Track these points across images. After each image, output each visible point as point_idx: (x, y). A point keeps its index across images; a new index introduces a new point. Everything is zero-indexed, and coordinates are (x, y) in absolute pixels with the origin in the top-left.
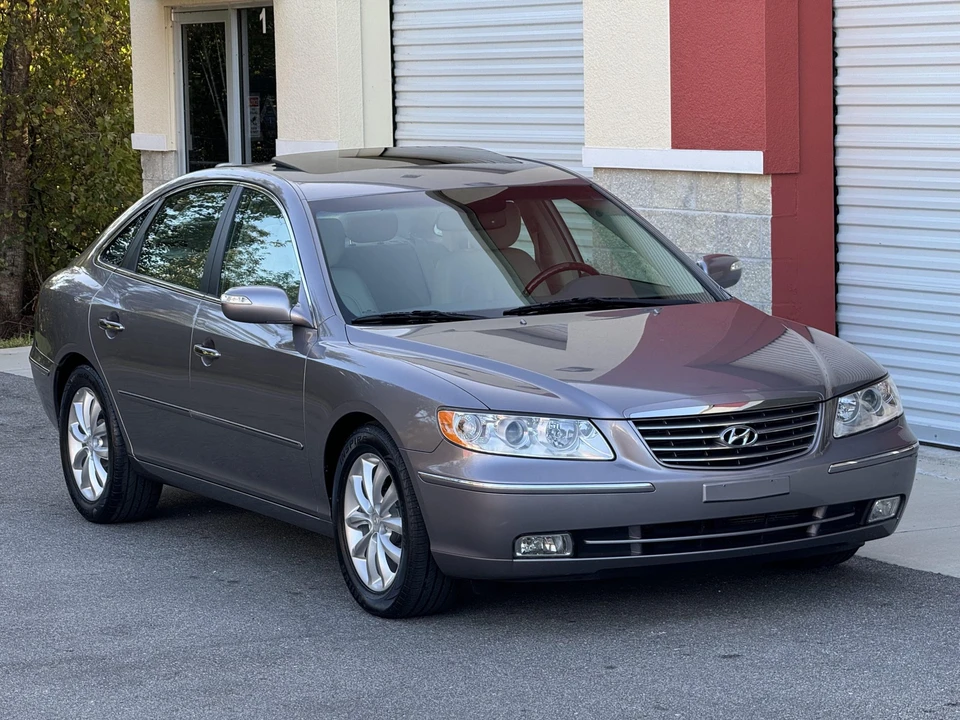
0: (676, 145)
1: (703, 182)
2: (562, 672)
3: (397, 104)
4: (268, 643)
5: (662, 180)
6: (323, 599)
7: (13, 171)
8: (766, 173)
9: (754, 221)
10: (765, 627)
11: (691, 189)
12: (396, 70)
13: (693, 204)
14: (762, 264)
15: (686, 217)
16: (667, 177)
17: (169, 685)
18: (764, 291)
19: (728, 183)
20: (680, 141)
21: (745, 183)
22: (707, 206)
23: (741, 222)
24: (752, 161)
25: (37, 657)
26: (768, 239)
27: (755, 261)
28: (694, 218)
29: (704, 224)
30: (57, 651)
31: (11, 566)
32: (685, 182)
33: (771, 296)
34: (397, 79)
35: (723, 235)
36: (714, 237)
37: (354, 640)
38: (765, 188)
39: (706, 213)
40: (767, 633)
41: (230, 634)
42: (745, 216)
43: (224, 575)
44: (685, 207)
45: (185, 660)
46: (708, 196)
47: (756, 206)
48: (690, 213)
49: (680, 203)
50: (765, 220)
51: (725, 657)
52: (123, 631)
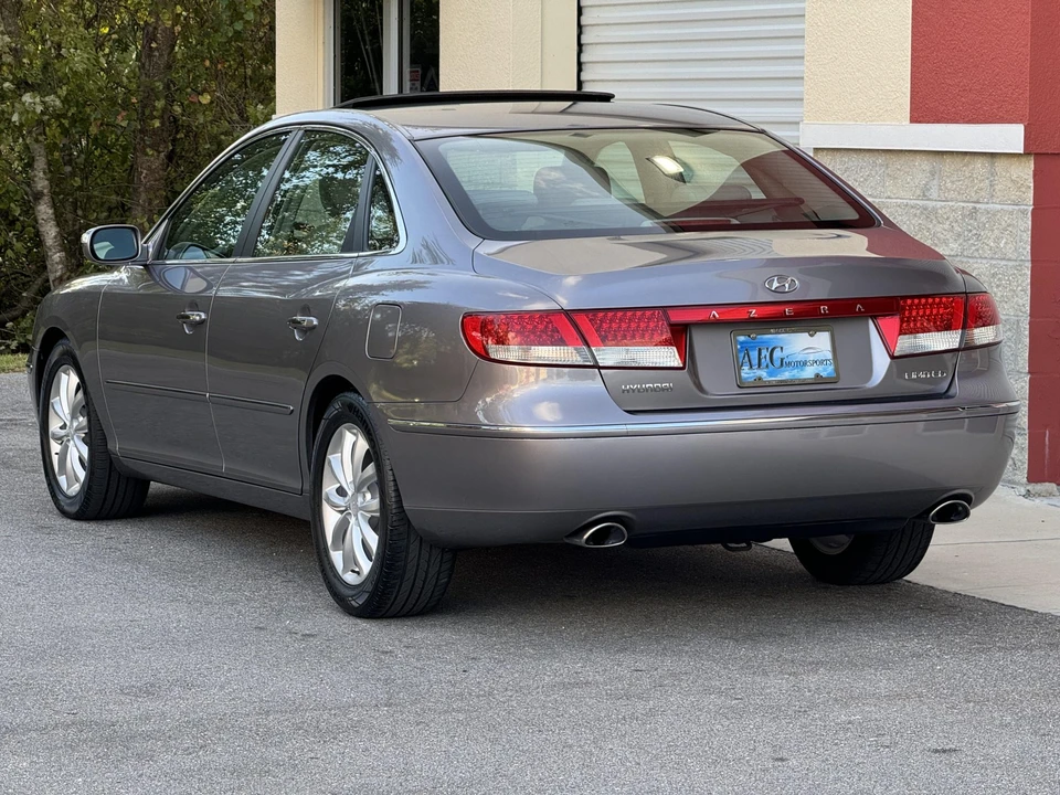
0: (914, 120)
1: (948, 165)
2: (715, 762)
3: (582, 78)
4: (333, 712)
5: (897, 163)
6: (418, 660)
7: (149, 168)
8: (1027, 153)
9: (1011, 213)
10: (995, 715)
11: (933, 174)
12: (583, 37)
13: (934, 193)
14: (1019, 268)
15: (926, 209)
16: (904, 159)
17: (189, 762)
18: (1021, 302)
19: (979, 163)
20: (921, 113)
21: (1000, 164)
22: (953, 195)
23: (994, 215)
24: (1010, 137)
25: (28, 720)
26: (1027, 237)
27: (1011, 264)
28: (935, 210)
29: (948, 219)
30: (57, 712)
31: (33, 608)
32: (924, 164)
33: (1028, 308)
34: (584, 48)
35: (971, 231)
36: (959, 235)
37: (446, 712)
38: (1025, 171)
39: (951, 204)
40: (997, 722)
41: (285, 700)
42: (999, 207)
43: (298, 627)
44: (924, 197)
45: (219, 729)
46: (953, 182)
47: (1014, 195)
48: (930, 204)
49: (918, 192)
50: (1024, 212)
51: (936, 751)
52: (149, 691)
